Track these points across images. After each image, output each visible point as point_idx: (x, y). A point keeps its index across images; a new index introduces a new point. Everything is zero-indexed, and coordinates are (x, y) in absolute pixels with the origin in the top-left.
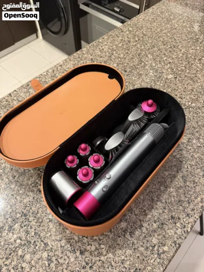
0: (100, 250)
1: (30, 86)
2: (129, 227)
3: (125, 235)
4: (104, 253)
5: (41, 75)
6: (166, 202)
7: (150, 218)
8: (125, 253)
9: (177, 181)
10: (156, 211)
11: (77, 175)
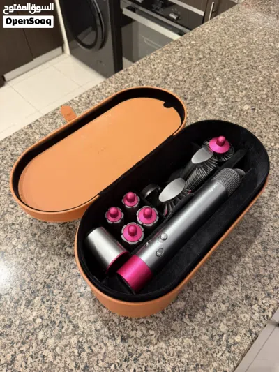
0: (148, 337)
1: (57, 115)
2: (188, 308)
3: (182, 319)
4: (154, 341)
5: (72, 100)
6: (239, 276)
7: (217, 297)
8: (181, 343)
9: (254, 249)
10: (225, 288)
11: (121, 234)
